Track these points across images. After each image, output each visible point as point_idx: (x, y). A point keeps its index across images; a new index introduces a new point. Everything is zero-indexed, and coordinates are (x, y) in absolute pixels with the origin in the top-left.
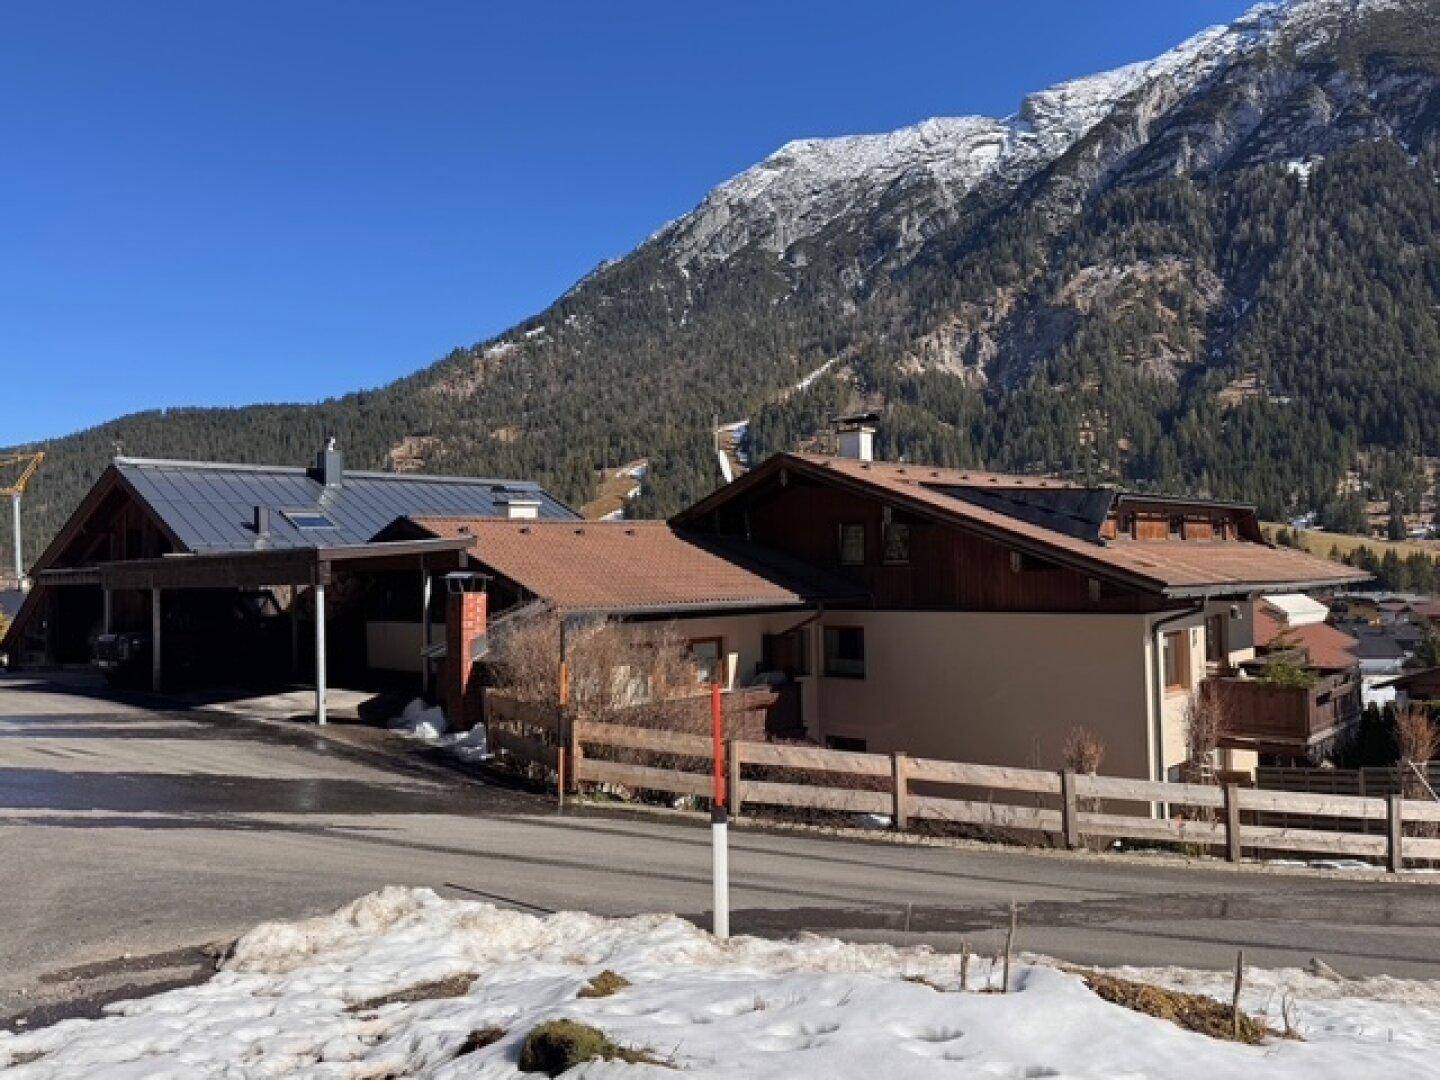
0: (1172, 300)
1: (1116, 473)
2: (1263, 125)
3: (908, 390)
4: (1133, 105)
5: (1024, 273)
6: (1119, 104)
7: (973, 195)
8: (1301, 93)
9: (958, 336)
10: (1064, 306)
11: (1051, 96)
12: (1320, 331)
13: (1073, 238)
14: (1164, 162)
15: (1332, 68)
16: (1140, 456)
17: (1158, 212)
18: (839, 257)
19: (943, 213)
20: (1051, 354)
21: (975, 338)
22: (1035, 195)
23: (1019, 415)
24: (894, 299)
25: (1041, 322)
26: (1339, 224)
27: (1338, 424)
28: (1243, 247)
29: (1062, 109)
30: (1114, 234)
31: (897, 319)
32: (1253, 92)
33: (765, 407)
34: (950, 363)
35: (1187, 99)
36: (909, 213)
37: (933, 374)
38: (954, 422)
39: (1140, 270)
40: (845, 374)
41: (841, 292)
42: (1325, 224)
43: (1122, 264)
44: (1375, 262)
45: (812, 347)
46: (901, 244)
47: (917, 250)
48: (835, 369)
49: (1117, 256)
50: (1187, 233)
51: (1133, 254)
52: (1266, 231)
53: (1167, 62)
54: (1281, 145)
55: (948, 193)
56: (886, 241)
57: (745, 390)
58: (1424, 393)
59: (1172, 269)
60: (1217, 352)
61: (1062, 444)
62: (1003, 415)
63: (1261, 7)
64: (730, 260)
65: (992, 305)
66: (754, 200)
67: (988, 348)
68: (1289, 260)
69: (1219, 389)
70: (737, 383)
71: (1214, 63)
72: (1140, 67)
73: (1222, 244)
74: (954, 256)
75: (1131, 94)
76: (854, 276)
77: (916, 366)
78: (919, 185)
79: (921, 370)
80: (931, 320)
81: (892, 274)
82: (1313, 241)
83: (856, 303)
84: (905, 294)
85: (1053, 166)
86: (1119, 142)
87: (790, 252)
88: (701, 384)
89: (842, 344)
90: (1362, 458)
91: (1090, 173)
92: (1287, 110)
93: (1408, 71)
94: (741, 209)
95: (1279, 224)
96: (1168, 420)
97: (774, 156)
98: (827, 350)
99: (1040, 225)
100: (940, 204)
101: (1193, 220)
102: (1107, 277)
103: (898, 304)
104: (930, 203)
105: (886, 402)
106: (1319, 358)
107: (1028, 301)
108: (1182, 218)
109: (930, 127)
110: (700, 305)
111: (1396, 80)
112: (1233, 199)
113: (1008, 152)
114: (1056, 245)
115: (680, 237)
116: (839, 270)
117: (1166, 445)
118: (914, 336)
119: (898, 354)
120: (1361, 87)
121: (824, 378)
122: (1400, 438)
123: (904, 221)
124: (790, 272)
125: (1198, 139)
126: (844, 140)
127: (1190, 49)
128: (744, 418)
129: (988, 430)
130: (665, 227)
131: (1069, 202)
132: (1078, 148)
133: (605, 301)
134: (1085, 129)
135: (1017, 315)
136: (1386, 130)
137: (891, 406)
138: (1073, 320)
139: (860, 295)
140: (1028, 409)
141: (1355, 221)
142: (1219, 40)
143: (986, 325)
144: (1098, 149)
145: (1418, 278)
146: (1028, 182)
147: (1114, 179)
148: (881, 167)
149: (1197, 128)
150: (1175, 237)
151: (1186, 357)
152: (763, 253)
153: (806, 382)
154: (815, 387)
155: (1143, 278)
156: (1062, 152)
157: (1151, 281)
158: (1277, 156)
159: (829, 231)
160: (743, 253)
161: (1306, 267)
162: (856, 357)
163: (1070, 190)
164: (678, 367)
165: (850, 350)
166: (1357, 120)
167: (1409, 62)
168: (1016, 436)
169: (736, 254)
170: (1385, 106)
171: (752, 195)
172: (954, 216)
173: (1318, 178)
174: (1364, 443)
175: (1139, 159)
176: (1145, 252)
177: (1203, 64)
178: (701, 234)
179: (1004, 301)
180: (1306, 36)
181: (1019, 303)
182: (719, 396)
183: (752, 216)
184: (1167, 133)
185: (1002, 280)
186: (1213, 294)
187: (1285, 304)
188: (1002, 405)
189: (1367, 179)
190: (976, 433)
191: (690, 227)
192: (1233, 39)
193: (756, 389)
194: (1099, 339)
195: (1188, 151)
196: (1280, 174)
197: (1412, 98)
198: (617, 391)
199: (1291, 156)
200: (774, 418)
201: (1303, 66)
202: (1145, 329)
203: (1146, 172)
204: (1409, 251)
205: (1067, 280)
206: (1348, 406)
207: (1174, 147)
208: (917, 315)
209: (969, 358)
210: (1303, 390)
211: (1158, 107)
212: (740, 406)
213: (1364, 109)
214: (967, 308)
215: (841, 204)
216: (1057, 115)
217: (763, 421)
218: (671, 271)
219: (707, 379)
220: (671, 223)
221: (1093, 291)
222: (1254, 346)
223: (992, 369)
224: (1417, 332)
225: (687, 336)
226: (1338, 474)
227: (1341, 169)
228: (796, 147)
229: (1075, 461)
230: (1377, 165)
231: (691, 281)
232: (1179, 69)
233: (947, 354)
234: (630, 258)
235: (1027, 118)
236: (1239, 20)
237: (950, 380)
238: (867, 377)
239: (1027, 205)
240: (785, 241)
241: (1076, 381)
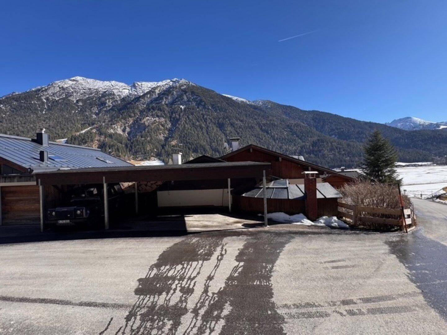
0: (163, 126)
1: (154, 155)
2: (177, 98)
3: (111, 136)
4: (155, 90)
5: (135, 116)
6: (152, 89)
7: (123, 98)
8: (182, 95)
9: (121, 126)
10: (143, 124)
11: (139, 84)
12: (186, 134)
13: (144, 111)
14: (161, 101)
15: (187, 92)
16: (159, 152)
17: (160, 109)
18: (91, 105)
19: (117, 101)
20: (141, 132)
21: (125, 127)
22: (137, 101)
23: (135, 143)
24: (106, 116)
25: (138, 126)
26: (188, 117)
27: (189, 149)
28: (174, 118)
29: (141, 86)
30: (152, 112)
31: (107, 121)
32: (175, 93)
33: (72, 136)
34: (120, 131)
35: (164, 91)
36: (109, 99)
37: (116, 133)
38: (121, 143)
39: (157, 119)
40: (94, 131)
41: (92, 113)
42: (186, 117)
43: (154, 118)
44: (193, 124)
45: (84, 124)
46: (107, 105)
47: (111, 107)
48: (91, 129)
49: (153, 116)
50: (165, 114)
51: (156, 116)
52: (177, 116)
53: (160, 83)
54: (179, 103)
55: (118, 97)
56: (103, 104)
57: (65, 131)
58: (201, 145)
59: (162, 120)
60: (170, 135)
61: (144, 150)
62: (132, 143)
63: (176, 79)
64: (60, 100)
65: (129, 121)
66: (67, 87)
67: (128, 129)
68: (181, 122)
69: (171, 142)
70: (63, 129)
71: (169, 86)
72: (156, 83)
73: (171, 117)
74: (120, 110)
75: (155, 87)
76: (95, 110)
77: (112, 131)
78: (111, 94)
79: (113, 132)
80: (115, 122)
81: (105, 111)
82: (185, 119)
83: (96, 115)
84: (108, 116)
85: (140, 97)
86: (153, 95)
87: (77, 101)
88: (51, 128)
89: (93, 124)
90: (193, 155)
91: (147, 100)
92: (180, 97)
93: (197, 96)
94: (63, 88)
95: (179, 116)
96: (163, 146)
97: (72, 79)
98: (89, 125)
99: (138, 108)
100: (116, 99)
101: (166, 112)
102: (151, 119)
103: (107, 117)
104: (114, 98)
105: (105, 138)
106: (186, 138)
107: (136, 122)
108: (164, 111)
109: (113, 83)
110: (49, 109)
111: (195, 97)
112: (172, 110)
113: (130, 92)
114: (141, 112)
115: (43, 91)
116: (91, 108)
117: (163, 151)
118: (111, 125)
119: (108, 128)
120: (191, 96)
121: (89, 131)
122: (198, 152)
123: (108, 101)
124: (77, 106)
125: (166, 98)
126: (92, 80)
127: (164, 83)
128: (65, 138)
129: (129, 146)
130: (37, 88)
131: (143, 104)
132: (145, 95)
133: (15, 103)
134: (146, 92)
135: (134, 123)
136: (194, 104)
137: (106, 139)
138: (145, 127)
139: (97, 114)
140: (137, 142)
141: (191, 117)
142: (169, 82)
143: (127, 125)
144: (149, 96)
145: (199, 127)
146: (135, 99)
147: (152, 102)
148: (101, 88)
149: (166, 96)
150: (163, 115)
151: (165, 136)
152: (69, 100)
153: (84, 131)
154: (87, 132)
155: (158, 121)
156: (142, 94)
157: (159, 122)
158: (179, 104)
159: (89, 99)
160: (63, 99)
161: (184, 123)
162: (97, 127)
163: (144, 102)
164: (43, 123)
165: (95, 126)
166: (190, 101)
167: (197, 94)
168: (135, 147)
169: (62, 99)
170: (194, 100)
171: (66, 86)
172: (119, 102)
173: (185, 109)
174: (193, 152)
175: (156, 99)
176: (158, 116)
177: (167, 86)
178: (50, 92)
179: (131, 121)
180: (182, 86)
181: (134, 121)
182: (57, 132)
183: (66, 91)
184: (161, 96)
185: (131, 117)
186: (169, 125)
187: (181, 129)
188: (132, 141)
189: (192, 111)
190: (126, 146)
191: (46, 90)
192: (171, 83)
193: (69, 131)
194: (150, 131)
195: (165, 100)
196: (179, 107)
197: (197, 100)
198: (20, 128)
199: (181, 104)
200: (75, 139)
201: (182, 90)
202: (158, 130)
203: (158, 102)
204: (198, 123)
205: (143, 119)
206: (190, 146)
207: (162, 99)
208: (112, 120)
209: (124, 131)
210: (184, 143)
211: (159, 91)
212: (64, 135)
213: (191, 100)
214: (123, 121)
215: (91, 94)
216: (140, 87)
217: (71, 139)
218: (39, 99)
219: (53, 127)
220: (39, 87)
221: (148, 121)
222: (176, 135)
223: (129, 133)
224: (199, 136)
225: (46, 116)
226: (189, 157)
227: (188, 109)
228: (78, 78)
229: (147, 153)
230: (193, 109)
231: (47, 103)
232: (163, 85)
233: (119, 129)
234: (24, 93)
235: (134, 86)
236: (172, 80)
237: (120, 134)
238: (100, 132)
239: (135, 103)
240: (76, 98)
241: (146, 138)
